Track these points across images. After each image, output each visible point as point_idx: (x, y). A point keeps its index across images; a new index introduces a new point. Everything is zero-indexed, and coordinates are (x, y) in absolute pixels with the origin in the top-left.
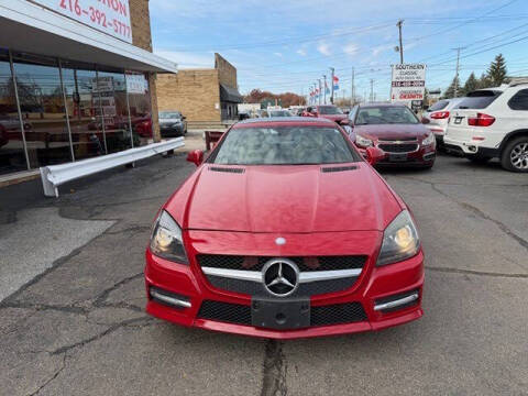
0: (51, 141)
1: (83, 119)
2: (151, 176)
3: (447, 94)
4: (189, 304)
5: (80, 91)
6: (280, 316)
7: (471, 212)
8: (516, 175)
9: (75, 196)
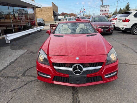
0: (8, 27)
1: (16, 21)
2: (36, 37)
3: (114, 13)
4: (50, 77)
5: (15, 13)
6: (77, 81)
7: (125, 46)
8: (135, 35)
9: (15, 43)
